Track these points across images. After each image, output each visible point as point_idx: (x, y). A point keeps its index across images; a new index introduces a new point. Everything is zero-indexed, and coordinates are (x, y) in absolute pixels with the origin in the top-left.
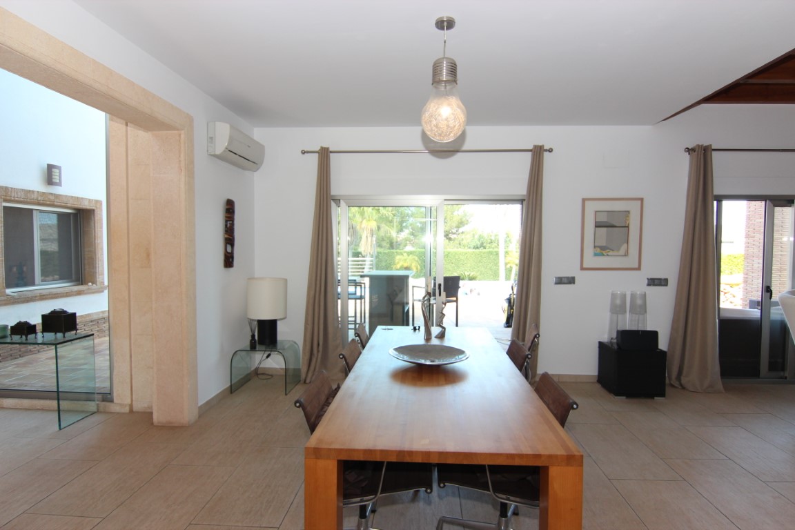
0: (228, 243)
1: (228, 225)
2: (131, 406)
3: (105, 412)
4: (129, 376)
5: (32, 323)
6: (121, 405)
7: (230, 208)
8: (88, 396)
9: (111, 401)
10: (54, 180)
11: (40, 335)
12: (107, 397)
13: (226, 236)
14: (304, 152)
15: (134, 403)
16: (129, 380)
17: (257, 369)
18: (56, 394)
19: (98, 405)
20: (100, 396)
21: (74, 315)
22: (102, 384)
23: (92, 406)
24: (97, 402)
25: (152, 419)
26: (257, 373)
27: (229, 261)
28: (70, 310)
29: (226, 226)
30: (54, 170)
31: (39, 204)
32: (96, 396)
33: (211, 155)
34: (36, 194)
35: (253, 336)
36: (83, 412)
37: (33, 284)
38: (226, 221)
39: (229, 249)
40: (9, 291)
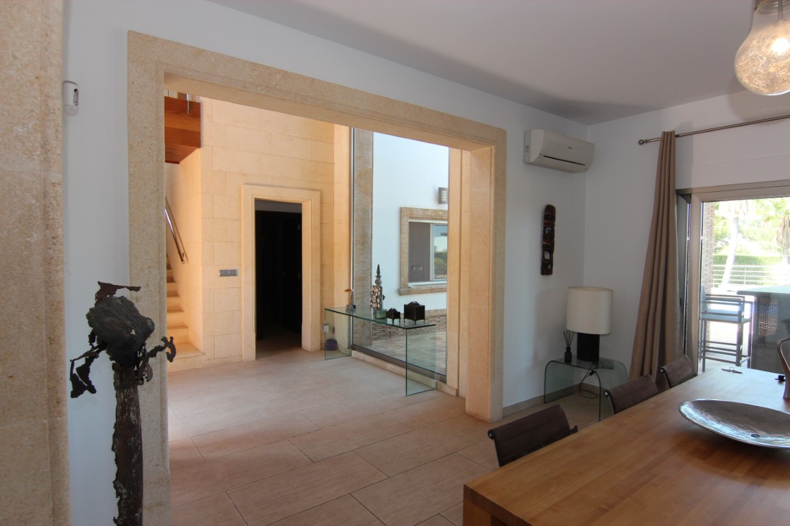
0: (546, 250)
1: (547, 232)
2: (457, 391)
3: (441, 391)
4: (457, 364)
5: (398, 310)
6: (451, 388)
7: (549, 215)
8: (431, 374)
9: (445, 382)
10: (443, 200)
11: (402, 320)
12: (443, 379)
13: (544, 243)
14: (642, 142)
15: (460, 388)
16: (456, 368)
17: (581, 385)
18: (405, 364)
19: (436, 383)
20: (439, 376)
21: (423, 307)
22: (440, 366)
23: (433, 383)
24: (437, 381)
25: (465, 407)
26: (581, 388)
27: (546, 268)
28: (421, 303)
29: (544, 232)
30: (443, 192)
31: (433, 219)
32: (436, 375)
33: (528, 164)
34: (430, 212)
35: (568, 349)
36: (427, 386)
37: (428, 280)
38: (545, 228)
39: (547, 256)
40: (411, 284)
